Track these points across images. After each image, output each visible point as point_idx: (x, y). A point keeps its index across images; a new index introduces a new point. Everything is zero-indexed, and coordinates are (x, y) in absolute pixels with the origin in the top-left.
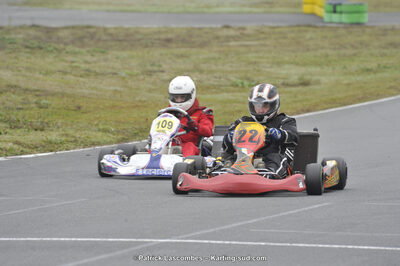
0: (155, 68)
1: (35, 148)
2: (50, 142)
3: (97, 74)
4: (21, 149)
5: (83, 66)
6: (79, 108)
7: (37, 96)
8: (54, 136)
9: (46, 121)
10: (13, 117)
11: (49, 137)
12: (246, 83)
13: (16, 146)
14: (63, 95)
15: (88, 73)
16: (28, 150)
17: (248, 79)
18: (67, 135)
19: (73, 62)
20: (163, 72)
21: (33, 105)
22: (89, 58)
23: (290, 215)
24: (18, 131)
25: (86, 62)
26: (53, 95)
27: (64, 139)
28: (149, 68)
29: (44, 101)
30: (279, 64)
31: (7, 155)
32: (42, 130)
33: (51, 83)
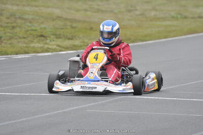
0: (133, 8)
1: (67, 48)
2: (75, 46)
3: (102, 11)
4: (60, 49)
5: (96, 7)
6: (92, 28)
7: (71, 22)
8: (77, 42)
9: (75, 35)
10: (58, 33)
11: (75, 43)
12: (179, 16)
13: (58, 48)
14: (84, 22)
15: (98, 11)
16: (63, 49)
17: (181, 14)
18: (84, 42)
19: (91, 5)
20: (136, 10)
21: (69, 27)
22: (100, 3)
23: (192, 84)
24: (60, 40)
25: (98, 5)
26: (79, 21)
27: (82, 44)
28: (130, 8)
29: (74, 25)
30: (197, 6)
31: (52, 52)
32: (72, 39)
33: (79, 16)
